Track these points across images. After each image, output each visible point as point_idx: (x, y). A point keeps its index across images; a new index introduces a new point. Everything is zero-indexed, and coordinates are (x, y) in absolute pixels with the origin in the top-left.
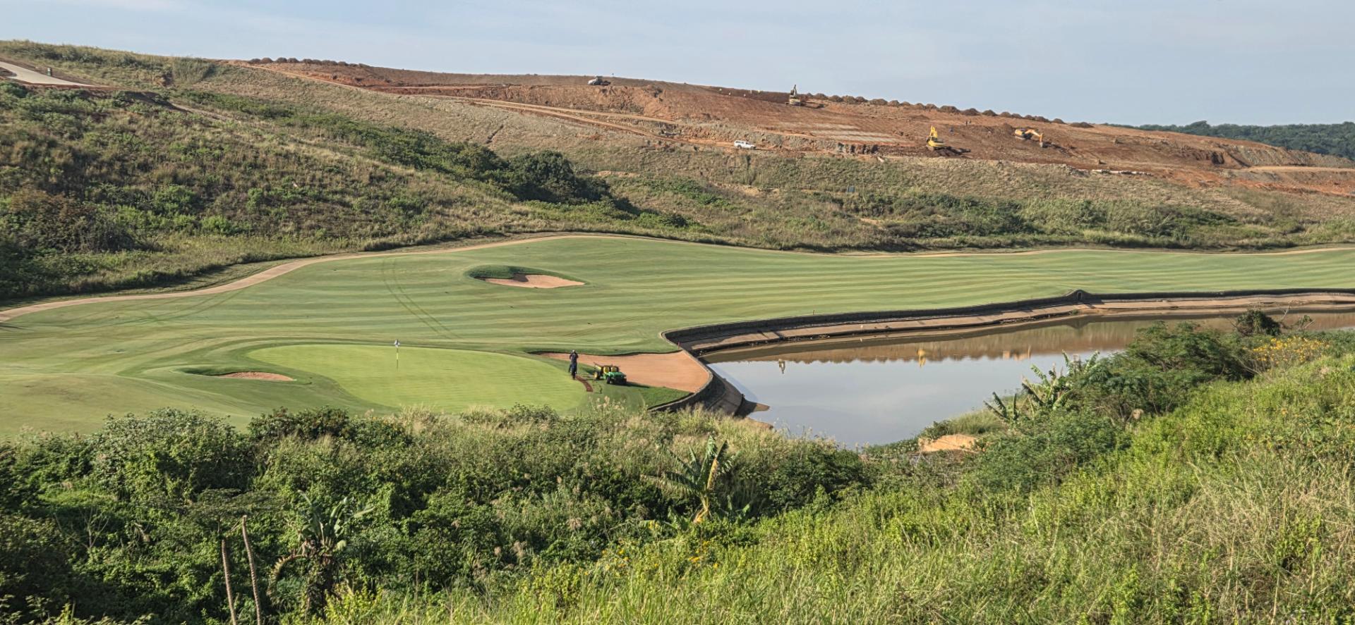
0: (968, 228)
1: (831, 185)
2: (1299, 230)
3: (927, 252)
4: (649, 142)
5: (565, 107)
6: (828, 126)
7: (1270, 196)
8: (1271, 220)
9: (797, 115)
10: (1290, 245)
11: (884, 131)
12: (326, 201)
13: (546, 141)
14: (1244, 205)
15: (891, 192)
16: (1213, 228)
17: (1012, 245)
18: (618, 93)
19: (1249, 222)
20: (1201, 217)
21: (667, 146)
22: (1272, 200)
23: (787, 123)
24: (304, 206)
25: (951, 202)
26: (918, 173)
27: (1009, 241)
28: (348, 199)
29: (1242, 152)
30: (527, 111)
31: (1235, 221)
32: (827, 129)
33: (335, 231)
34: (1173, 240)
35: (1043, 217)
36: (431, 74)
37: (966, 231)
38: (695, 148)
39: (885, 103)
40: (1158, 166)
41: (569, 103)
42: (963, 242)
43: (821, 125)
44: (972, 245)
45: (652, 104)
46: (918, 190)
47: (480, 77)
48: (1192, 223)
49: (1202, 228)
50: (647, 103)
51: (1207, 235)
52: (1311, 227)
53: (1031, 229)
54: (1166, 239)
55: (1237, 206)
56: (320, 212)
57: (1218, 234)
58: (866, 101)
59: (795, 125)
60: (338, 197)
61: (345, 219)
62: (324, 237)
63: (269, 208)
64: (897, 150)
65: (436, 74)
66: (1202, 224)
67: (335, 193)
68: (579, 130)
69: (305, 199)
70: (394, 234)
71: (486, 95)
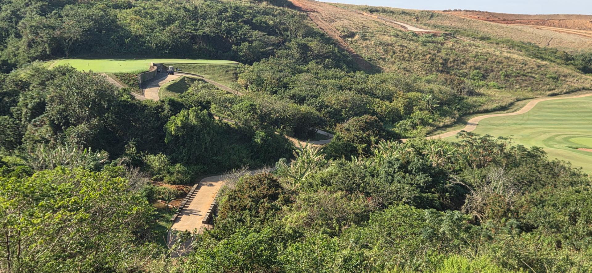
5: (574, 29)
12: (527, 76)
13: (573, 45)
24: (520, 78)
28: (534, 75)
30: (562, 32)
33: (534, 88)
36: (514, 15)
41: (576, 27)
47: (535, 16)
56: (526, 80)
60: (530, 74)
61: (536, 84)
62: (531, 91)
63: (509, 79)
65: (516, 15)
67: (528, 73)
68: (587, 40)
69: (519, 75)
70: (555, 89)
71: (541, 24)
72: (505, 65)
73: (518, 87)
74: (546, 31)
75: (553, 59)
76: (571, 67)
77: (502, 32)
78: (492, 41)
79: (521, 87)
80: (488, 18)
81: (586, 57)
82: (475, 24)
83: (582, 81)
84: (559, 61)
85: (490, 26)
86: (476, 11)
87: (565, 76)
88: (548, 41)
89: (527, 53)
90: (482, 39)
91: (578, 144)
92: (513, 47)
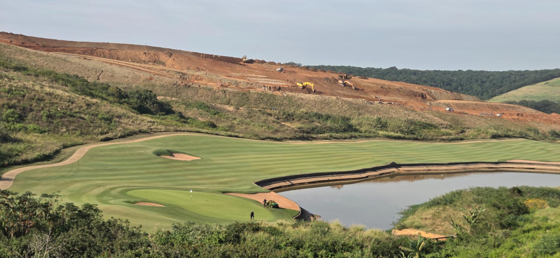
0: (331, 130)
1: (265, 106)
2: (463, 132)
3: (318, 141)
4: (177, 82)
5: (127, 61)
6: (254, 75)
7: (449, 116)
8: (451, 127)
9: (238, 69)
10: (462, 139)
11: (279, 79)
12: (74, 117)
13: (126, 80)
14: (439, 120)
15: (292, 111)
16: (429, 130)
17: (351, 138)
18: (152, 54)
19: (443, 128)
20: (424, 125)
21: (186, 85)
22: (451, 117)
23: (235, 74)
24: (67, 119)
25: (319, 116)
26: (302, 101)
27: (350, 136)
29: (433, 93)
30: (113, 64)
31: (437, 127)
32: (254, 77)
34: (415, 136)
35: (360, 124)
37: (330, 131)
38: (199, 86)
39: (275, 64)
40: (400, 99)
41: (129, 59)
42: (331, 136)
43: (250, 75)
44: (335, 138)
45: (169, 61)
46: (304, 110)
48: (421, 128)
49: (425, 130)
50: (167, 60)
51: (428, 134)
52: (468, 130)
53: (356, 130)
54: (412, 136)
55: (437, 120)
56: (73, 122)
57: (432, 134)
58: (266, 62)
59: (239, 75)
61: (86, 126)
62: (80, 135)
63: (52, 120)
64: (290, 90)
65: (59, 41)
66: (425, 129)
68: (141, 74)
69: (65, 116)
70: (108, 133)
71: (89, 53)
72: (47, 103)
73: (64, 130)
74: (95, 62)
75: (104, 96)
76: (125, 105)
77: (42, 62)
78: (30, 72)
79: (68, 130)
80: (23, 43)
81: (141, 95)
82: (7, 50)
83: (138, 123)
84: (111, 98)
85: (27, 53)
86: (7, 34)
87: (119, 117)
88: (98, 75)
89: (74, 89)
90: (17, 69)
91: (137, 198)
92: (56, 81)
